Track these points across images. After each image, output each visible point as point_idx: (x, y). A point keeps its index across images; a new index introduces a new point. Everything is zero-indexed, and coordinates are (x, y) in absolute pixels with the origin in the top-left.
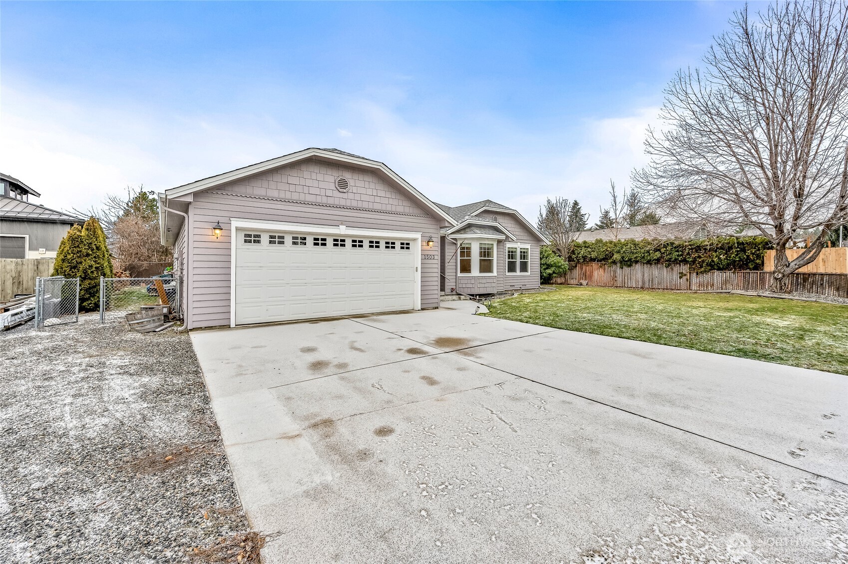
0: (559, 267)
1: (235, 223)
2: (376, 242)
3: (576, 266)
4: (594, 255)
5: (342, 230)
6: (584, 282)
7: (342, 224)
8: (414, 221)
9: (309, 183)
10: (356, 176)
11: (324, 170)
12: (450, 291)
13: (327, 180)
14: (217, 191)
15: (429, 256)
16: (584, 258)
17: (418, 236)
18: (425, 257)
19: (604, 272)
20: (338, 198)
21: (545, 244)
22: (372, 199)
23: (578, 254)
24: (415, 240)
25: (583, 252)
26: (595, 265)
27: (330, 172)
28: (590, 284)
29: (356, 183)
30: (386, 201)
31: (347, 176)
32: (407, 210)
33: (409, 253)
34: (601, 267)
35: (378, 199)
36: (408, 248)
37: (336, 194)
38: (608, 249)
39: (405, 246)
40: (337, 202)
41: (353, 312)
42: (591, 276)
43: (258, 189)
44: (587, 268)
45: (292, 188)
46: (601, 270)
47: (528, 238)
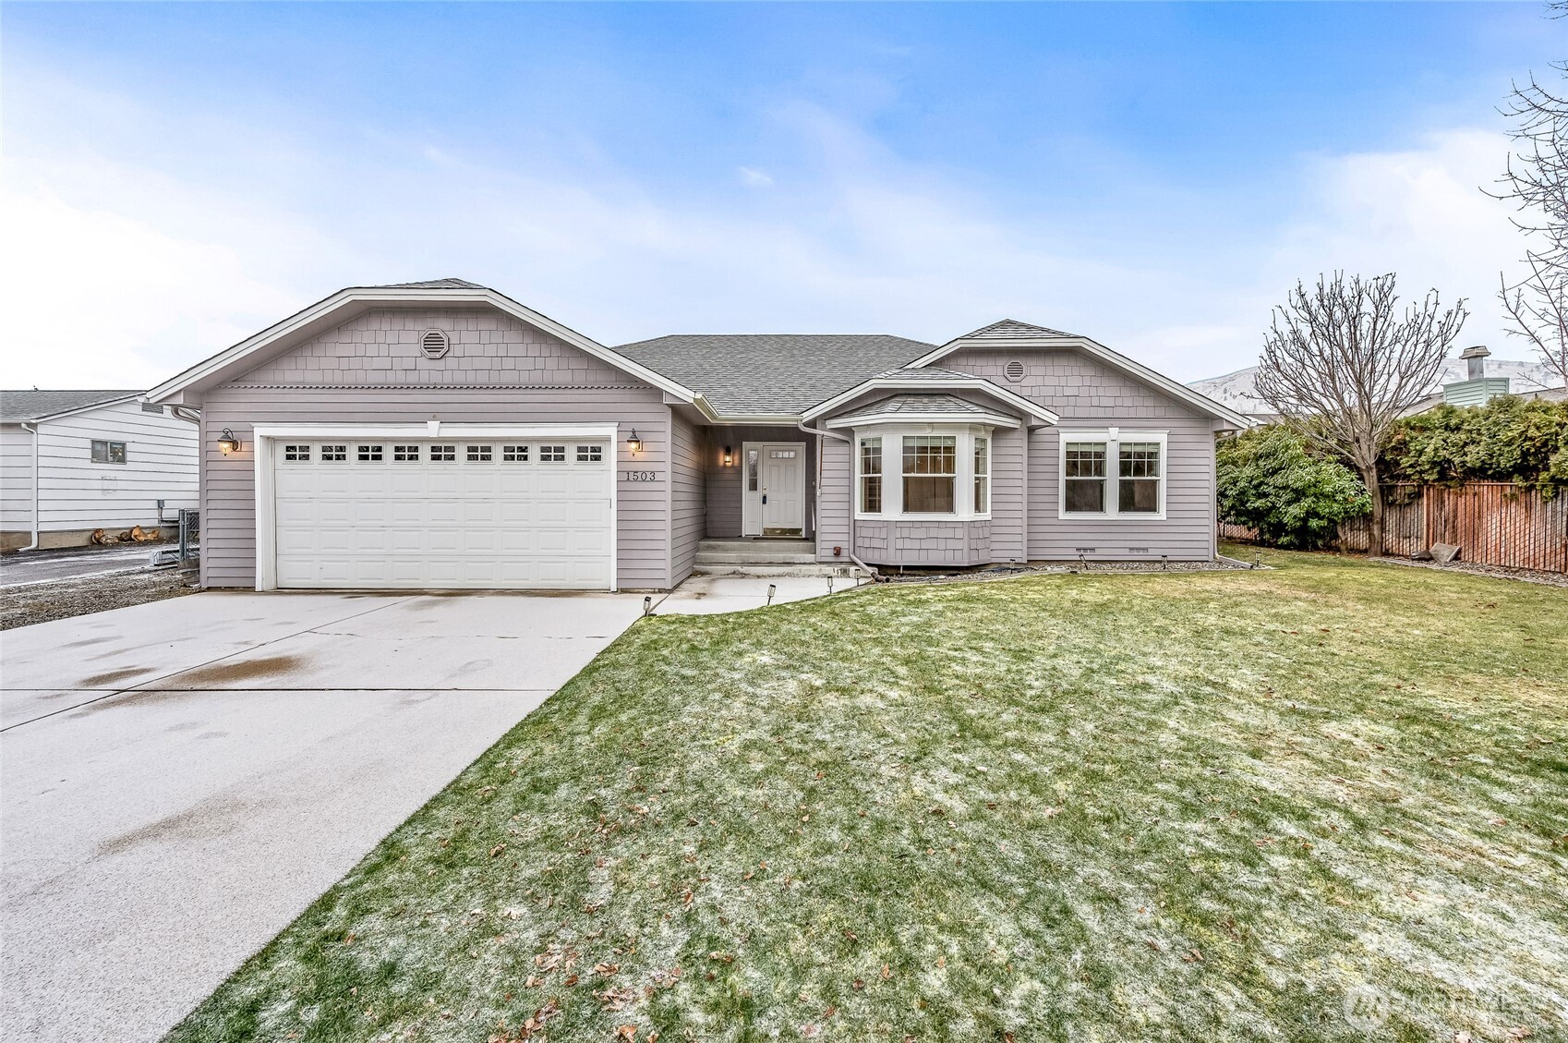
0: (1331, 497)
1: (260, 431)
2: (518, 448)
3: (1420, 495)
4: (1474, 456)
5: (433, 429)
6: (1445, 551)
7: (434, 419)
8: (598, 398)
9: (372, 350)
10: (462, 325)
11: (398, 324)
12: (831, 553)
13: (405, 341)
14: (233, 384)
15: (639, 474)
16: (1443, 467)
17: (610, 430)
18: (629, 477)
19: (1528, 516)
20: (429, 370)
21: (1226, 426)
22: (497, 363)
23: (1421, 453)
24: (608, 440)
25: (1432, 445)
26: (1488, 492)
27: (410, 324)
28: (1467, 556)
29: (465, 338)
30: (529, 364)
31: (442, 326)
32: (580, 377)
33: (602, 467)
34: (1514, 497)
35: (509, 363)
36: (597, 458)
37: (423, 363)
38: (1532, 432)
39: (590, 453)
40: (424, 378)
41: (476, 584)
42: (1474, 534)
43: (290, 373)
44: (1461, 501)
45: (344, 363)
46: (1516, 511)
47: (1160, 412)
